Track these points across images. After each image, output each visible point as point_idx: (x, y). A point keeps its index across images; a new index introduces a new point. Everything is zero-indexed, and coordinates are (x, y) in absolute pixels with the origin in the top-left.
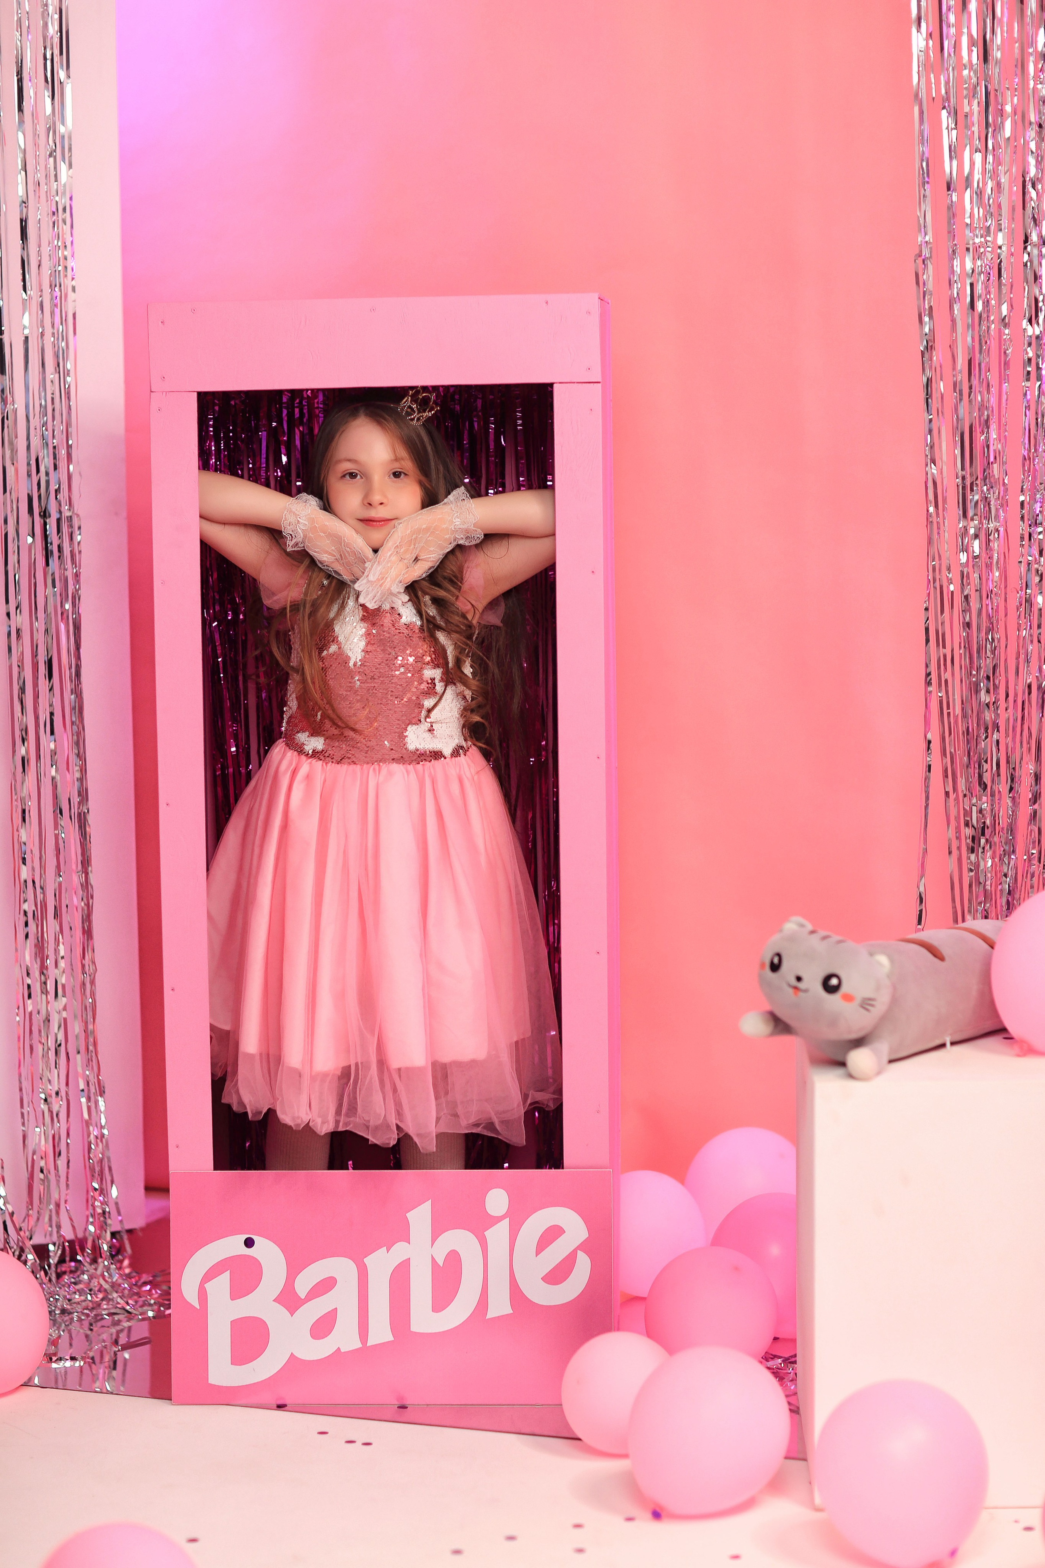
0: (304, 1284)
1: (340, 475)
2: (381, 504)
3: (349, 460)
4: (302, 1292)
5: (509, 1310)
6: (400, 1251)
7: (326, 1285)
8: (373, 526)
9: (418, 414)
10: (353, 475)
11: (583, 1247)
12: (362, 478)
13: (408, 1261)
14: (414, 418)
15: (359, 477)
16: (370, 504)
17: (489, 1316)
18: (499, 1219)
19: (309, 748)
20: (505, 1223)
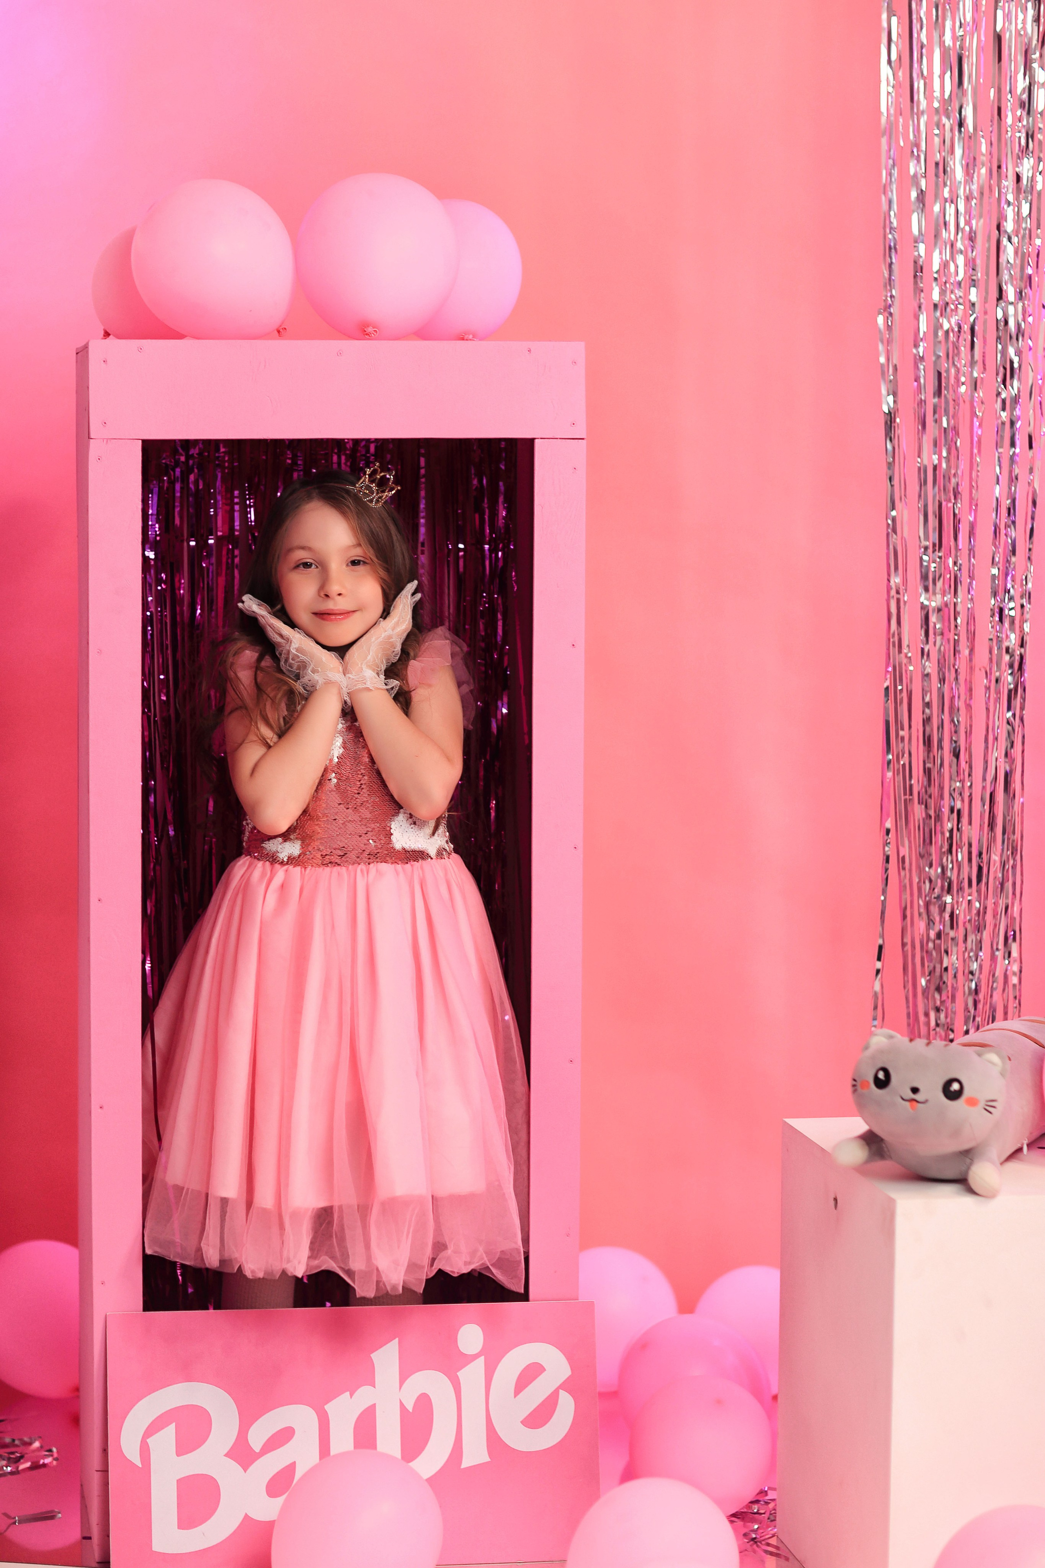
0: (257, 1436)
1: (292, 565)
2: (340, 595)
3: (303, 548)
4: (257, 1446)
5: (486, 1458)
6: (364, 1397)
7: (283, 1436)
8: (331, 620)
9: (377, 493)
10: (307, 565)
11: (565, 1386)
12: (317, 567)
13: (373, 1407)
14: (374, 498)
15: (313, 566)
16: (327, 596)
17: (464, 1466)
18: (475, 1357)
19: (283, 856)
20: (481, 1361)
